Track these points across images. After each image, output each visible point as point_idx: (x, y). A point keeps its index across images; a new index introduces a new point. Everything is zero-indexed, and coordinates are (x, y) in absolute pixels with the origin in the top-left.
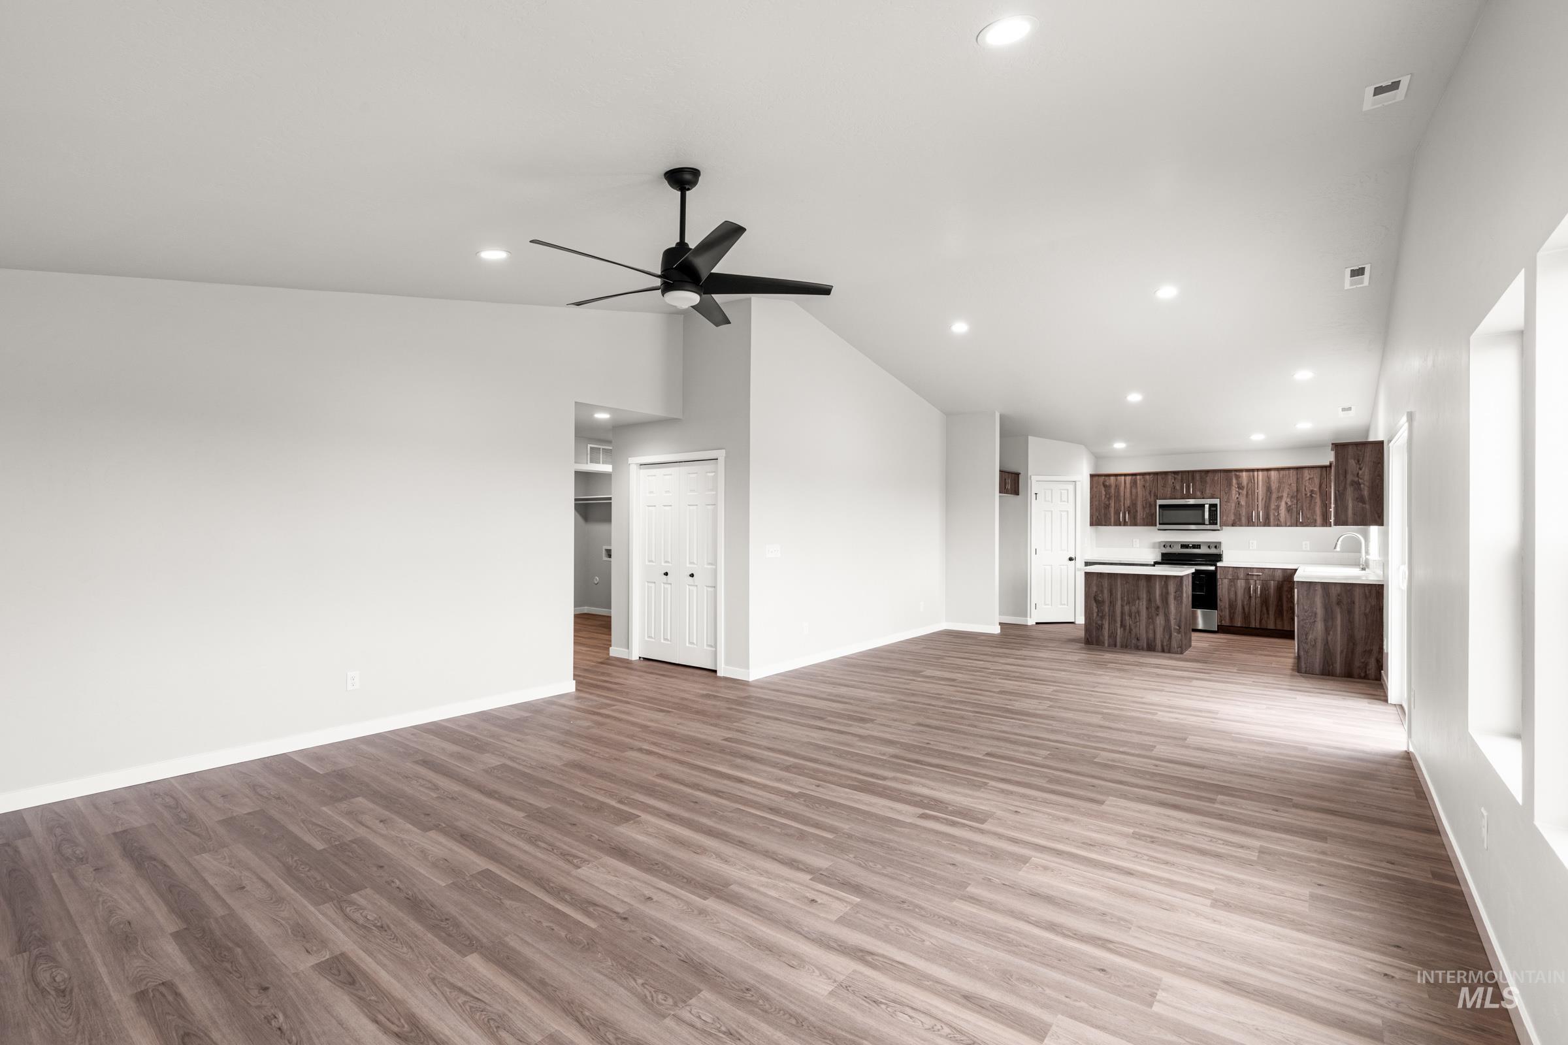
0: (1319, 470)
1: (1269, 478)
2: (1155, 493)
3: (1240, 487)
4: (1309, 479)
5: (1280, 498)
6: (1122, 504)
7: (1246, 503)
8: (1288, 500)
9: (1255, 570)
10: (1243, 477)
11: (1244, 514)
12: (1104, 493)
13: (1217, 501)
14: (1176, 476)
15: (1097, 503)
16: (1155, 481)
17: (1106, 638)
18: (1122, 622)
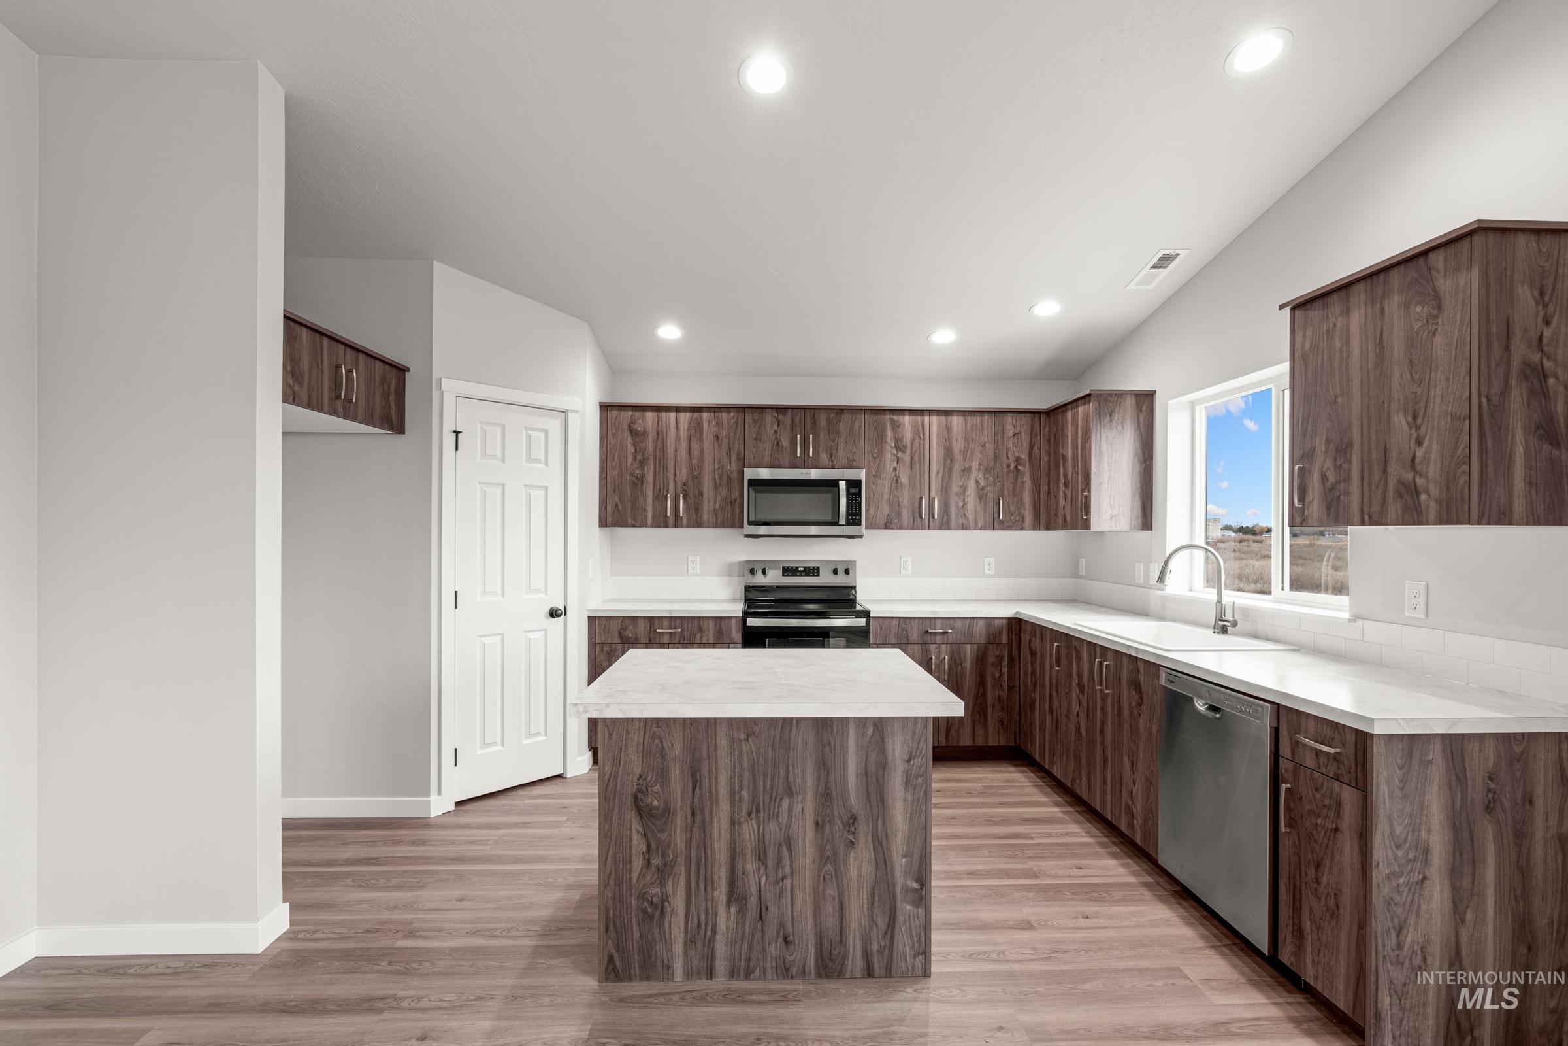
0: (1029, 416)
1: (948, 429)
2: (739, 454)
3: (899, 447)
4: (1014, 435)
5: (966, 471)
6: (671, 477)
7: (910, 481)
8: (981, 475)
9: (938, 623)
10: (904, 425)
11: (906, 501)
12: (631, 449)
13: (862, 475)
14: (780, 417)
15: (615, 472)
16: (740, 427)
17: (678, 948)
18: (732, 882)
